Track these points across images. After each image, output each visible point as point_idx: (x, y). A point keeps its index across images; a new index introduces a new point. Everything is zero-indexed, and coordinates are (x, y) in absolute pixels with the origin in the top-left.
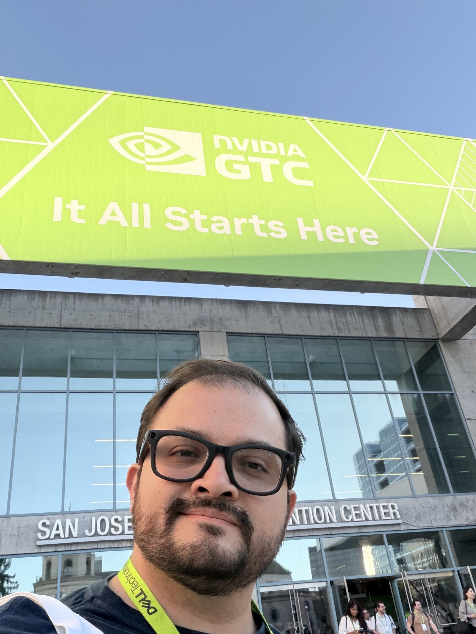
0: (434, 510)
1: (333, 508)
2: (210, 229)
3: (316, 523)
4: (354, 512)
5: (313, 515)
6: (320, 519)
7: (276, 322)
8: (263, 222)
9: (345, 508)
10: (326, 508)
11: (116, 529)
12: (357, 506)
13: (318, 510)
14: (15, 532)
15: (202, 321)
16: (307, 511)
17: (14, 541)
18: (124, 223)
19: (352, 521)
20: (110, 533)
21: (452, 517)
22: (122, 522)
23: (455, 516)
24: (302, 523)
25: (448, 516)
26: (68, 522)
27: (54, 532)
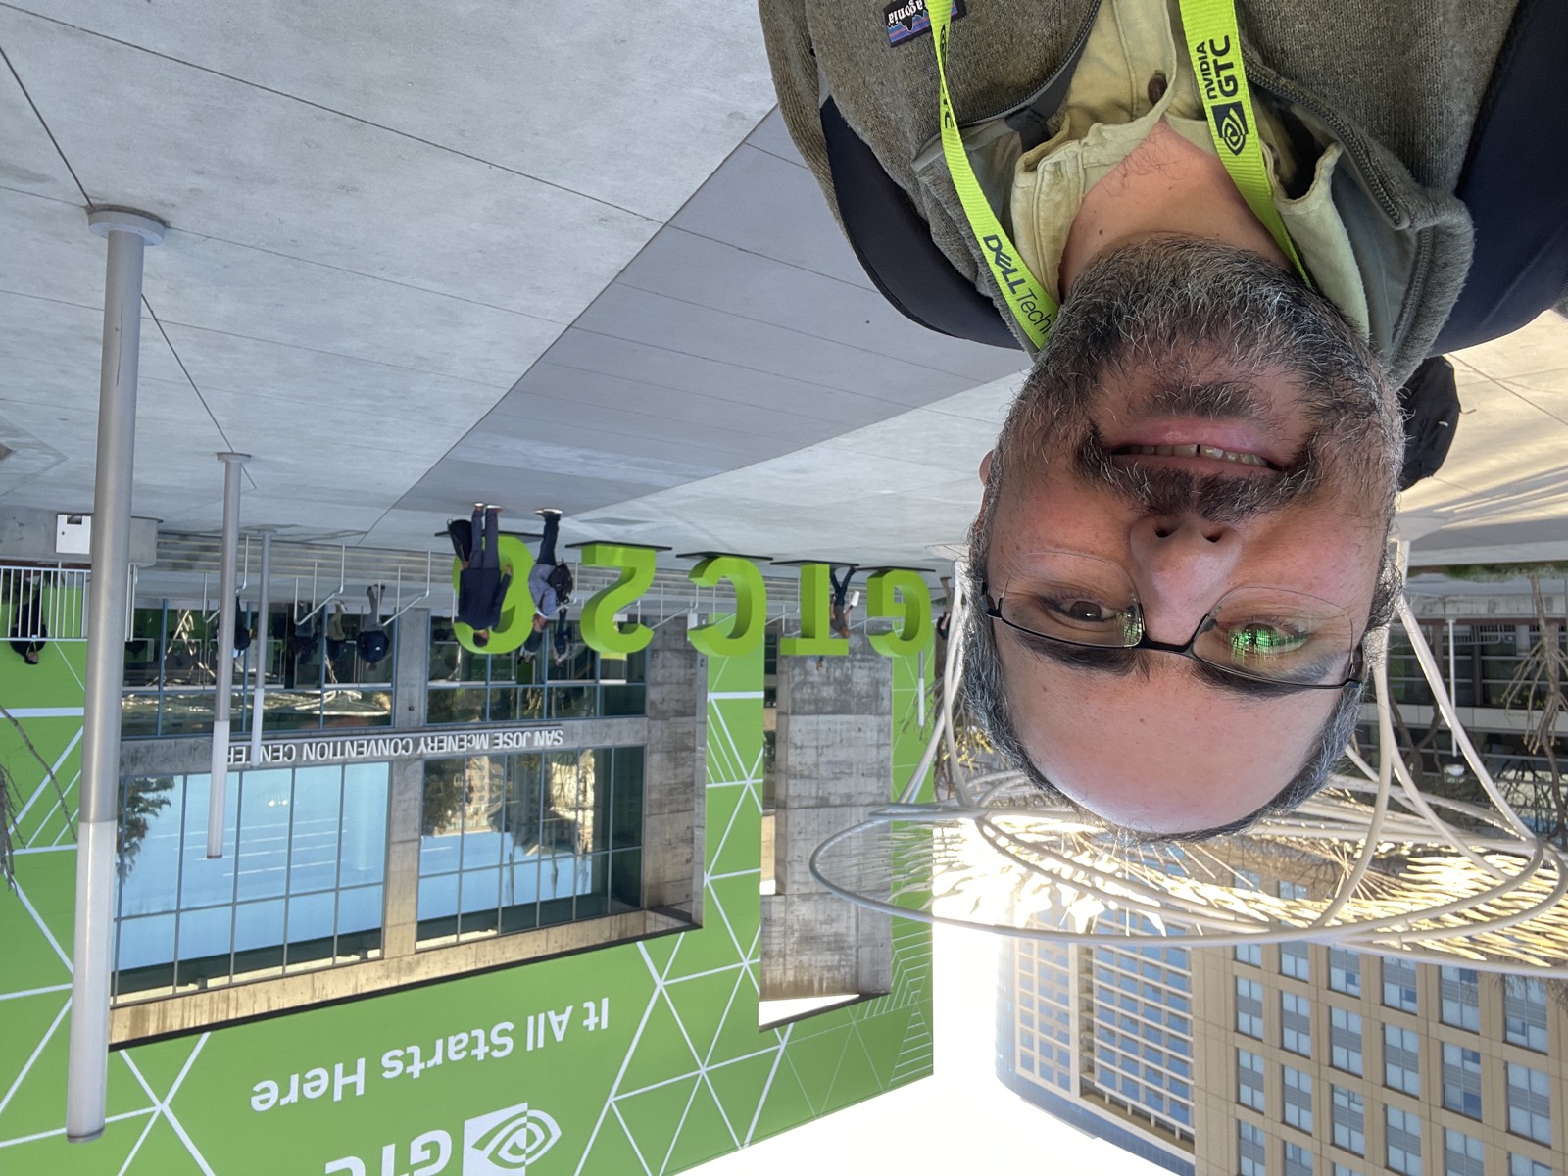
0: (166, 759)
1: (304, 758)
2: (470, 1034)
3: (329, 743)
4: (281, 754)
5: (329, 753)
8: (409, 1070)
9: (290, 758)
10: (312, 757)
11: (508, 737)
12: (275, 761)
13: (322, 755)
16: (335, 754)
18: (551, 1014)
19: (285, 745)
20: (513, 733)
21: (143, 750)
22: (504, 742)
23: (137, 751)
24: (343, 744)
25: (148, 751)
27: (552, 735)
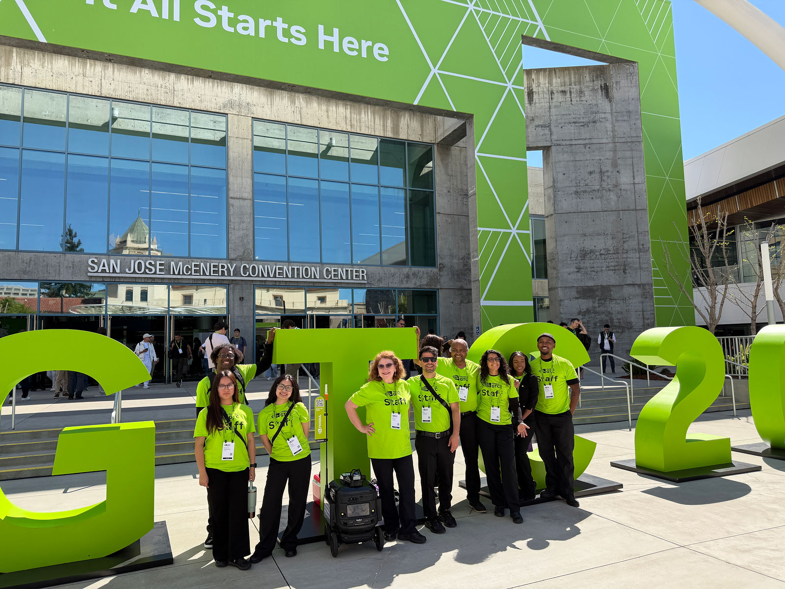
0: (393, 275)
1: (318, 269)
2: (233, 31)
3: (303, 277)
4: (333, 273)
5: (302, 272)
6: (307, 275)
7: (298, 112)
8: (286, 26)
9: (327, 270)
10: (313, 269)
11: (150, 270)
12: (336, 268)
13: (306, 269)
14: (70, 265)
15: (231, 104)
16: (298, 269)
17: (70, 271)
20: (145, 273)
22: (155, 266)
23: (407, 281)
24: (293, 277)
25: (402, 281)
26: (112, 262)
27: (101, 268)
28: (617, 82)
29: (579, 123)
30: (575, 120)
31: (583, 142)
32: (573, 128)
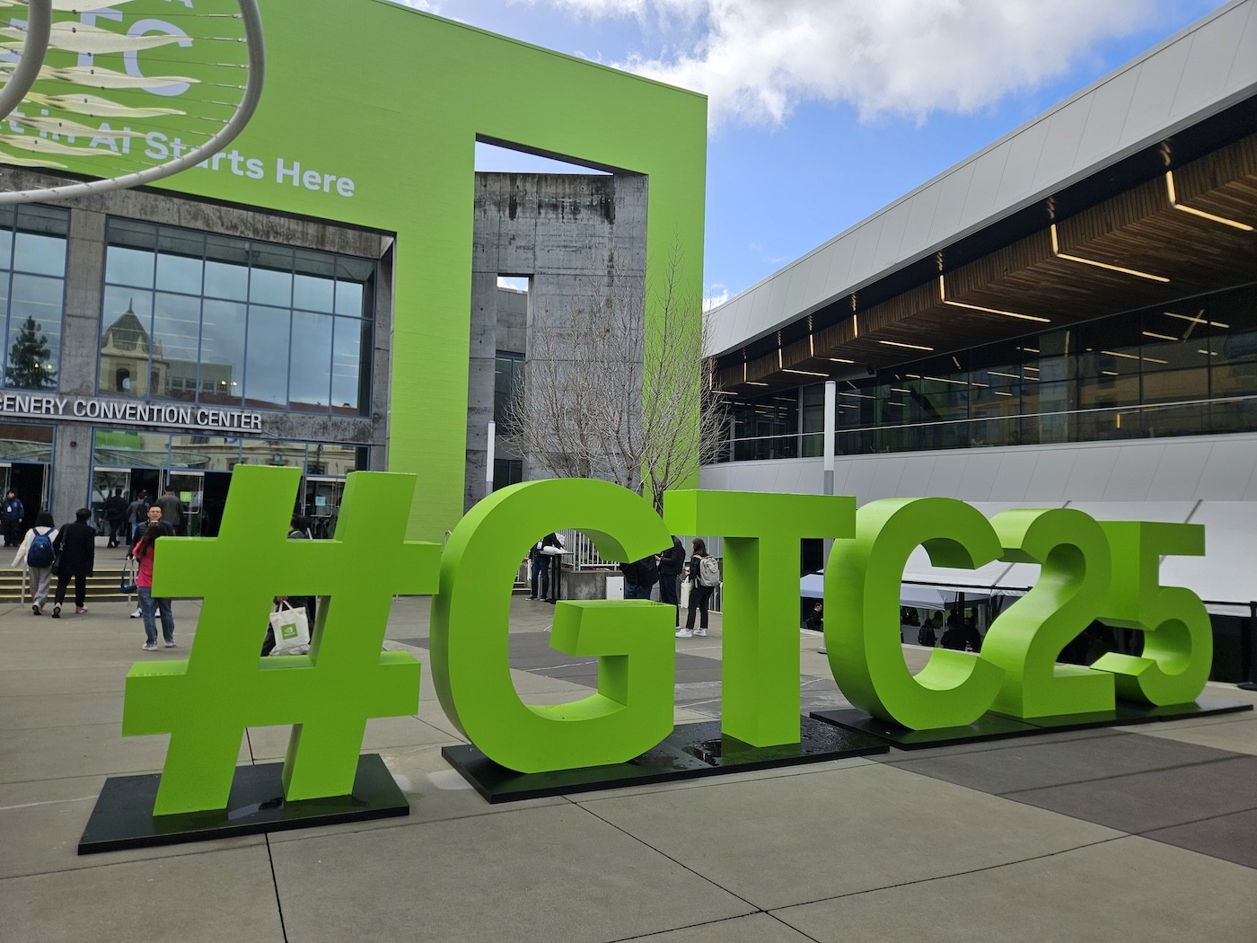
1: (189, 411)
3: (167, 421)
4: (211, 418)
9: (203, 413)
10: (182, 410)
12: (216, 412)
13: (172, 411)
16: (159, 411)
19: (207, 424)
28: (621, 198)
29: (571, 247)
30: (565, 243)
31: (573, 272)
32: (562, 253)
